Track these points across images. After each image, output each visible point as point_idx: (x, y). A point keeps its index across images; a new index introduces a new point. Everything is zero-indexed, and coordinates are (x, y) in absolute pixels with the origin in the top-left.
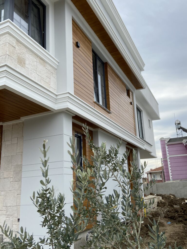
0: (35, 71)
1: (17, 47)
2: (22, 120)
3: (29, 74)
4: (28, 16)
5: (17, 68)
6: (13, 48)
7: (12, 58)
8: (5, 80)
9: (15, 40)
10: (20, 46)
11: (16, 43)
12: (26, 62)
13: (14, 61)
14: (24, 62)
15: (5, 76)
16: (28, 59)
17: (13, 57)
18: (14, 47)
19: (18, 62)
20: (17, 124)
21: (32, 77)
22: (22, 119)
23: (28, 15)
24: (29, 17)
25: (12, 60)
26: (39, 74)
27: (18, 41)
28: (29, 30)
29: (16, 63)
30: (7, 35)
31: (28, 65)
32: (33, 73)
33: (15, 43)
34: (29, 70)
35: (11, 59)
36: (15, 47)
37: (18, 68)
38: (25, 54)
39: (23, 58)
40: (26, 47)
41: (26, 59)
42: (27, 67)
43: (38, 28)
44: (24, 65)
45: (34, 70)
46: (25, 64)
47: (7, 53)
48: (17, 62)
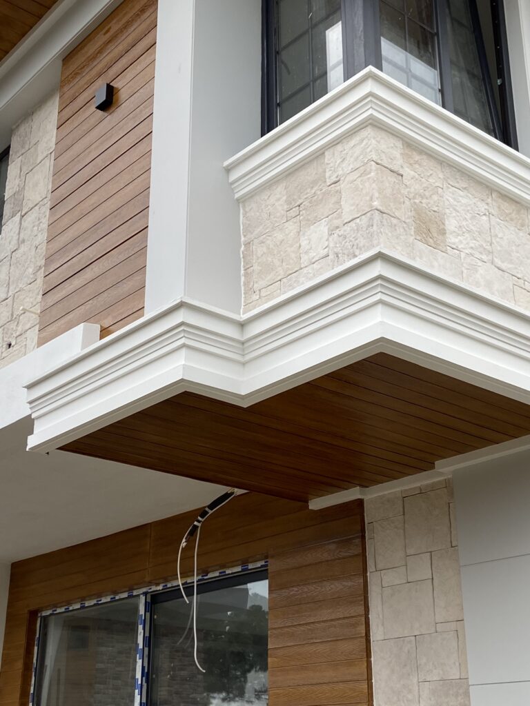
0: (484, 257)
1: (407, 172)
2: (442, 474)
3: (465, 271)
4: (435, 31)
5: (418, 259)
6: (393, 179)
7: (394, 221)
8: (379, 319)
9: (399, 144)
10: (420, 165)
11: (401, 154)
12: (447, 222)
13: (402, 230)
14: (442, 227)
15: (381, 302)
16: (455, 209)
17: (397, 214)
18: (399, 174)
19: (418, 231)
20: (421, 492)
21: (478, 284)
22: (440, 470)
23: (432, 28)
24: (437, 34)
25: (393, 227)
26: (504, 266)
27: (410, 145)
28: (441, 91)
29: (412, 235)
30: (369, 132)
31: (458, 235)
32: (480, 263)
33: (398, 156)
34: (463, 255)
35: (391, 226)
36: (401, 172)
37: (421, 258)
38: (440, 190)
39: (436, 209)
40: (443, 162)
41: (447, 211)
42: (454, 244)
43: (478, 71)
44: (440, 237)
45: (481, 253)
46: (443, 232)
47: (376, 204)
48: (412, 233)
